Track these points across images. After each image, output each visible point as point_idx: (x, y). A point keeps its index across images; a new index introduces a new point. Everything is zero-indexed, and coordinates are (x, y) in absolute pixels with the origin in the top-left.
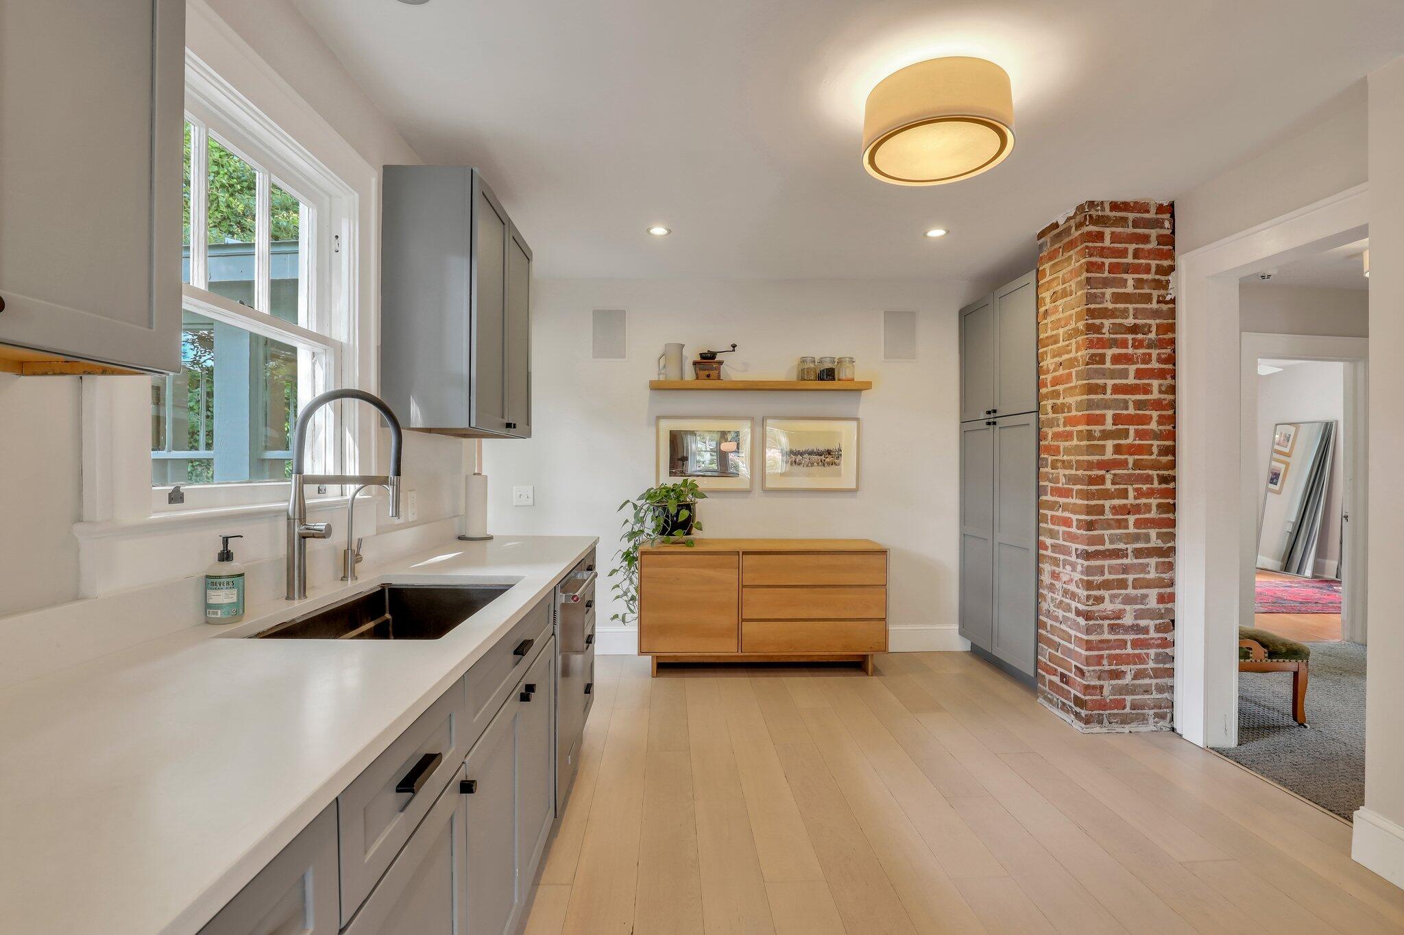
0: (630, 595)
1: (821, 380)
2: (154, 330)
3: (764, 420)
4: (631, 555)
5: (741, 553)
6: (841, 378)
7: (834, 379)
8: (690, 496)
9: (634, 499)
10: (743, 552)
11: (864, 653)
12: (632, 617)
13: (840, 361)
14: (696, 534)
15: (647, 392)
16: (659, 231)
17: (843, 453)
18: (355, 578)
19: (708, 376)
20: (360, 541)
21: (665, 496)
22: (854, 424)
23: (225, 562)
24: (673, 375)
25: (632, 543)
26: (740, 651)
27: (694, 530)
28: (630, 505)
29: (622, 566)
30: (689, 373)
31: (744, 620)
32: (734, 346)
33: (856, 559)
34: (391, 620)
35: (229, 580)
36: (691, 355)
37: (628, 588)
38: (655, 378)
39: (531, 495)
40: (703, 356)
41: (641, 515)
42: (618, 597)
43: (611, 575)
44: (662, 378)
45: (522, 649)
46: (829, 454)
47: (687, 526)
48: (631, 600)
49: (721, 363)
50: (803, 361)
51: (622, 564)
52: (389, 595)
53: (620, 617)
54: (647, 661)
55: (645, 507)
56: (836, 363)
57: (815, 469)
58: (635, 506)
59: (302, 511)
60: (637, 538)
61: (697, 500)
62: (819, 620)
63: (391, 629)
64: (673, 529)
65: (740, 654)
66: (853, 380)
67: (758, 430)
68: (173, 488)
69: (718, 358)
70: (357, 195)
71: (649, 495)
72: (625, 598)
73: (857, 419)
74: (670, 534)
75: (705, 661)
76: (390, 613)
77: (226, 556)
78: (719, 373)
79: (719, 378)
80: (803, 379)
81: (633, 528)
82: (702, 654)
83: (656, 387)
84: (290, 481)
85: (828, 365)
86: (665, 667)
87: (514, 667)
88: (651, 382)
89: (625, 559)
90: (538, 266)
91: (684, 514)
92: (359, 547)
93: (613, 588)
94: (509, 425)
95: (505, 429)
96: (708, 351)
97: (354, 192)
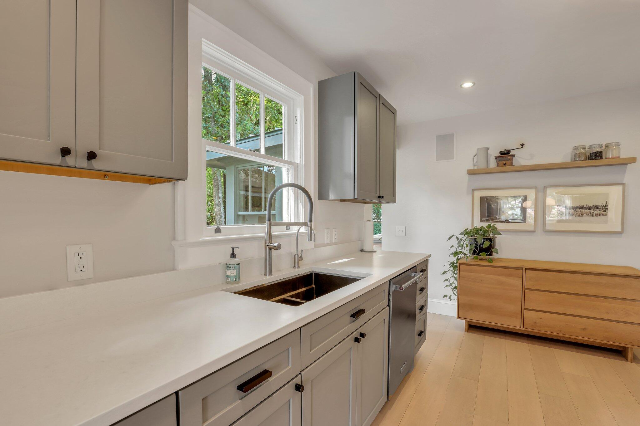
0: (454, 286)
1: (591, 159)
2: (174, 162)
3: (545, 188)
4: (455, 264)
5: (524, 269)
6: (608, 156)
7: (601, 158)
8: (491, 233)
9: (457, 234)
10: (526, 268)
11: (626, 346)
12: (455, 297)
13: (607, 146)
14: (495, 256)
15: (467, 176)
16: (467, 85)
17: (609, 207)
18: (299, 267)
19: (505, 164)
20: (302, 251)
21: (476, 233)
22: (621, 188)
23: (233, 258)
24: (482, 165)
25: (456, 257)
26: (522, 327)
27: (494, 253)
28: (454, 238)
29: (449, 270)
30: (493, 163)
31: (525, 309)
32: (522, 145)
33: (617, 280)
34: (315, 288)
35: (233, 266)
36: (494, 152)
37: (454, 282)
38: (472, 168)
39: (404, 231)
40: (502, 153)
41: (462, 243)
42: (447, 286)
43: (443, 274)
44: (476, 168)
45: (357, 314)
46: (598, 208)
47: (489, 250)
48: (455, 288)
49: (514, 156)
50: (576, 148)
51: (450, 269)
52: (314, 276)
53: (449, 296)
54: (462, 322)
55: (464, 239)
56: (603, 148)
57: (585, 218)
58: (458, 238)
59: (270, 237)
60: (459, 255)
61: (496, 236)
62: (585, 317)
63: (314, 292)
64: (480, 252)
65: (522, 328)
66: (619, 157)
67: (541, 195)
68: (216, 227)
69: (512, 153)
70: (303, 97)
71: (466, 232)
72: (451, 287)
73: (623, 184)
74: (478, 254)
75: (499, 329)
76: (315, 284)
77: (233, 256)
78: (512, 162)
79: (512, 164)
80: (575, 161)
81: (457, 250)
82: (496, 325)
83: (471, 173)
84: (266, 224)
85: (597, 149)
86: (472, 327)
87: (350, 323)
88: (468, 170)
89: (452, 266)
90: (400, 117)
91: (487, 244)
92: (301, 254)
93: (444, 281)
94: (379, 197)
95: (377, 199)
96: (505, 150)
97: (302, 95)
